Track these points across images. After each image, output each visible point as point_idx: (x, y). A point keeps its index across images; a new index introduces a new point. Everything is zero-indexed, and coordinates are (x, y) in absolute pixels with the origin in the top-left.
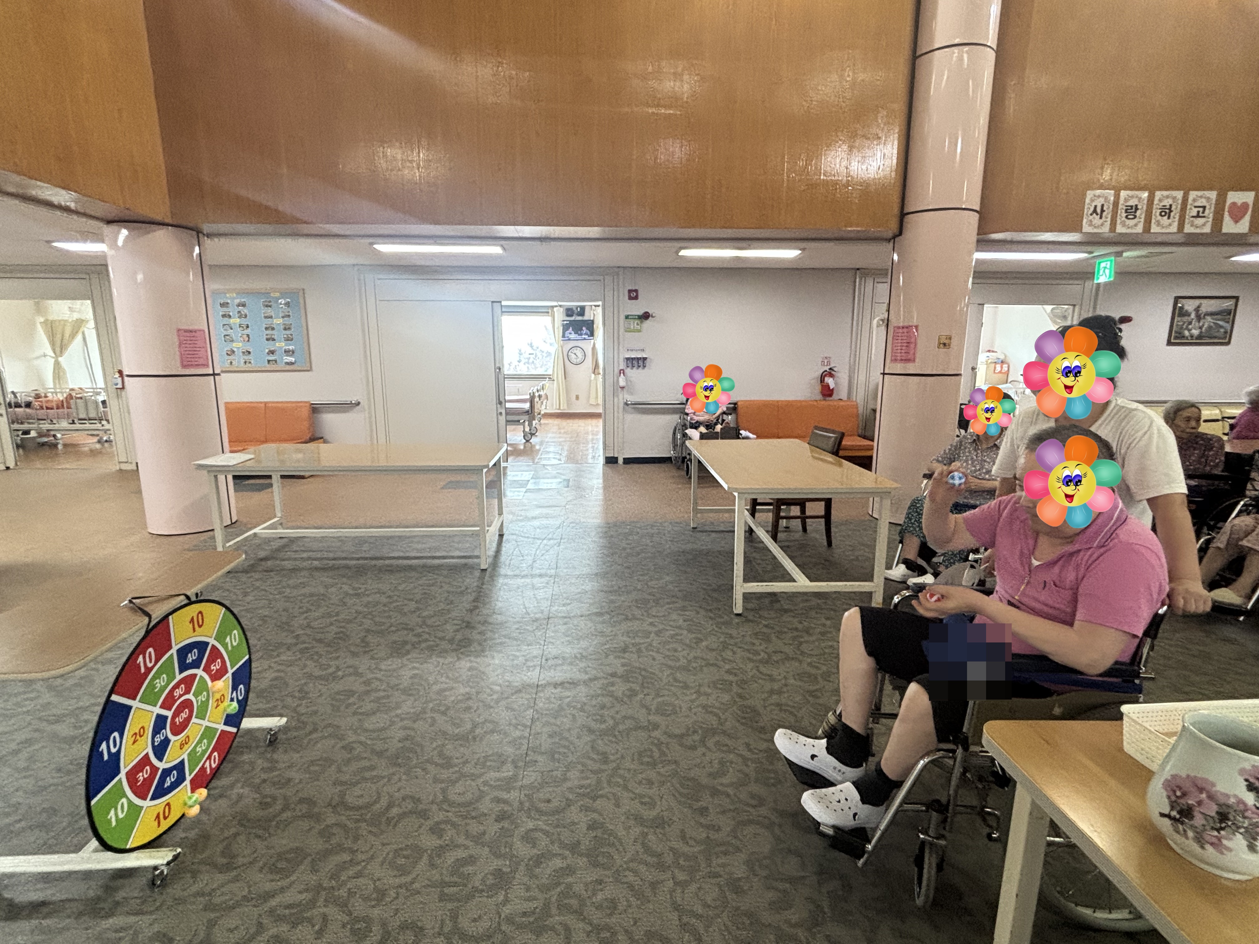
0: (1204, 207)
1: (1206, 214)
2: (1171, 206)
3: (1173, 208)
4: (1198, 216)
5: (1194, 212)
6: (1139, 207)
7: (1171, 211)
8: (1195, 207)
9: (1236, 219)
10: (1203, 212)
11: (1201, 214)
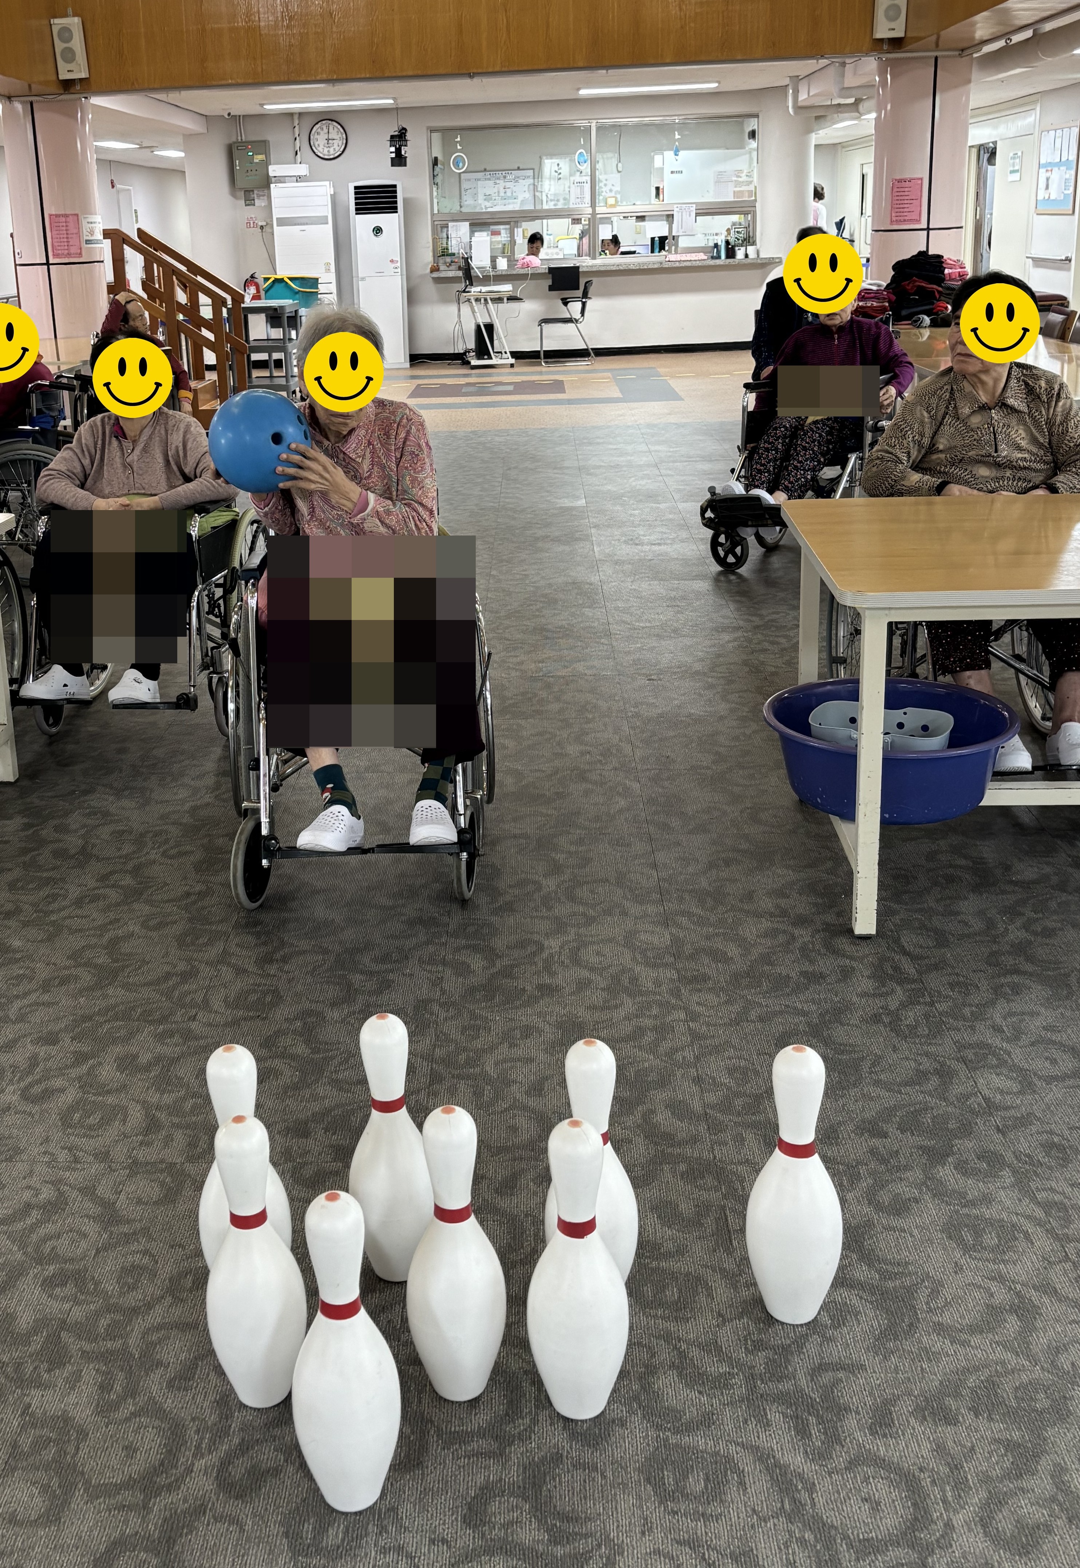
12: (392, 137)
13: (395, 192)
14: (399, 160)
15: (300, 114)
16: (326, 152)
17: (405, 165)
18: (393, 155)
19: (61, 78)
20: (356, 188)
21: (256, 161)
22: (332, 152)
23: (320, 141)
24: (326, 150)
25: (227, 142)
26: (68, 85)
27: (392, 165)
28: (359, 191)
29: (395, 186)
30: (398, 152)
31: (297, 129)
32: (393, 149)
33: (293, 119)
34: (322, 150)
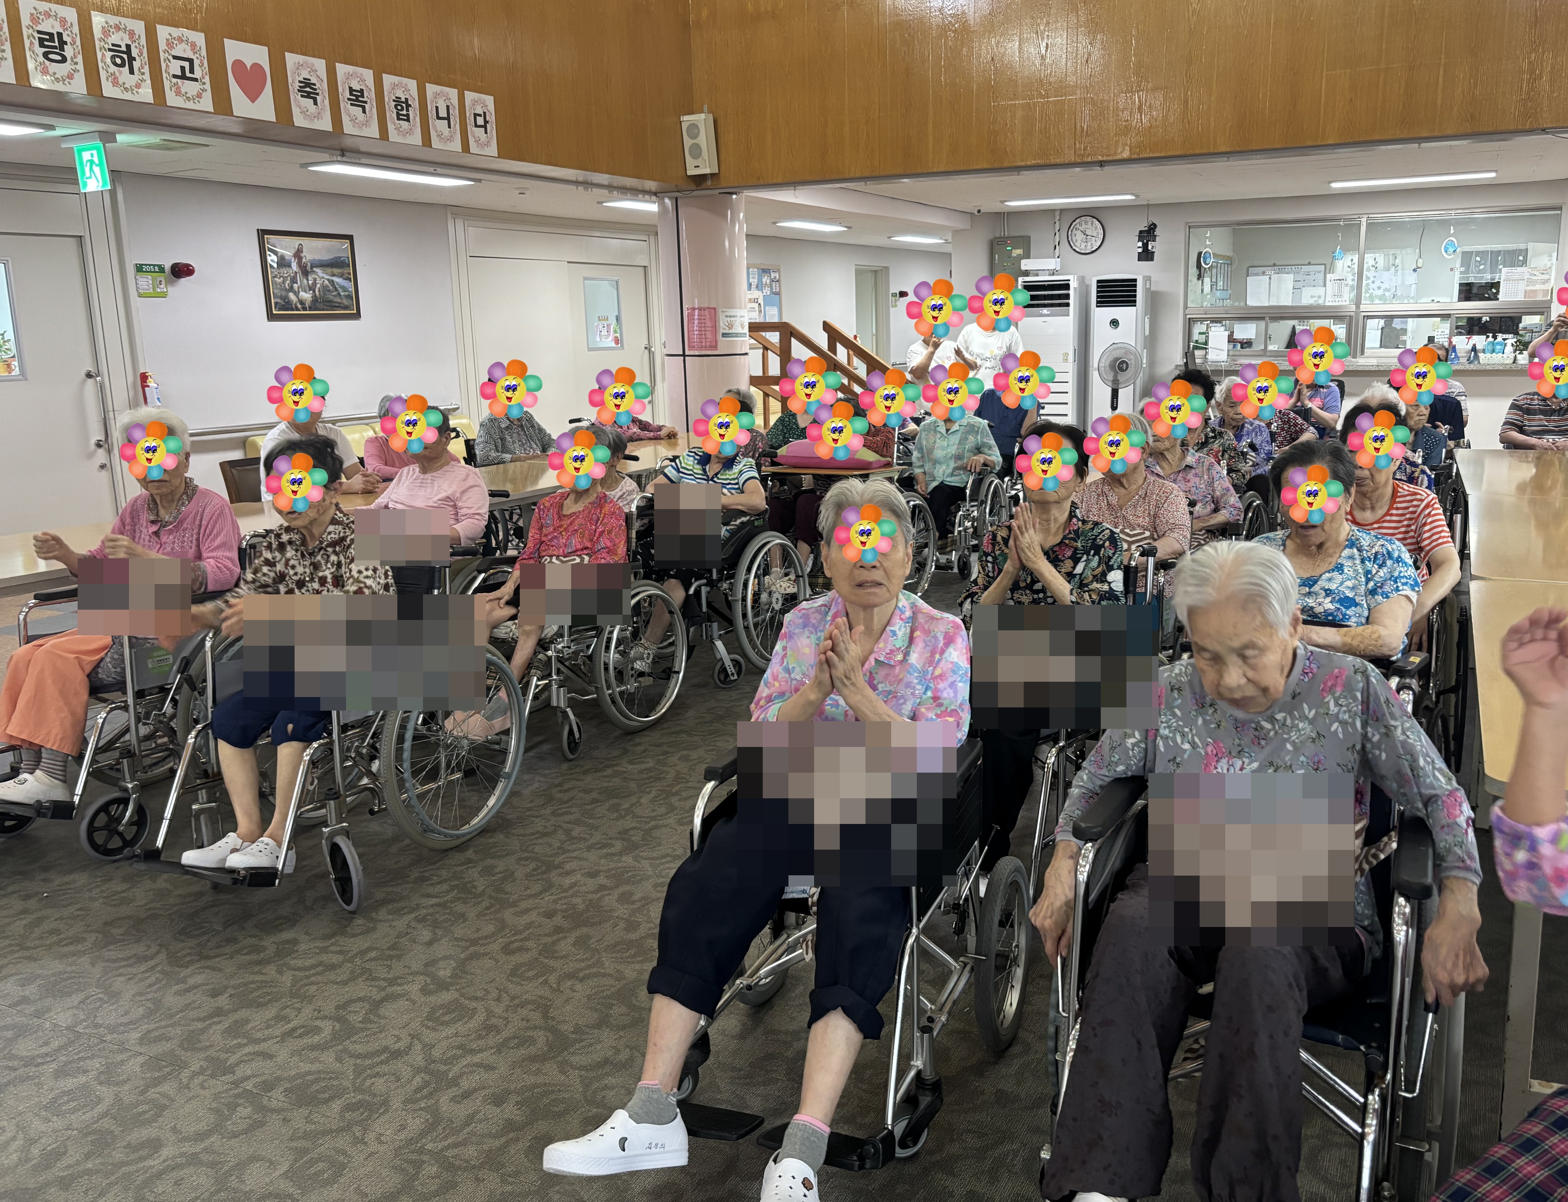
0: (191, 61)
1: (198, 74)
2: (128, 47)
3: (135, 53)
4: (183, 77)
5: (175, 67)
6: (65, 38)
7: (132, 59)
8: (175, 57)
9: (253, 95)
10: (192, 71)
11: (188, 74)
12: (1141, 232)
13: (1135, 286)
14: (1146, 255)
15: (1062, 211)
16: (1083, 246)
17: (1152, 259)
18: (1140, 250)
19: (689, 173)
20: (1098, 281)
21: (1014, 255)
22: (1089, 246)
23: (1078, 237)
24: (1083, 245)
25: (991, 237)
26: (699, 180)
27: (1139, 260)
28: (1102, 285)
29: (1135, 280)
30: (1145, 246)
31: (1057, 225)
32: (1140, 244)
33: (1054, 217)
34: (1080, 246)
